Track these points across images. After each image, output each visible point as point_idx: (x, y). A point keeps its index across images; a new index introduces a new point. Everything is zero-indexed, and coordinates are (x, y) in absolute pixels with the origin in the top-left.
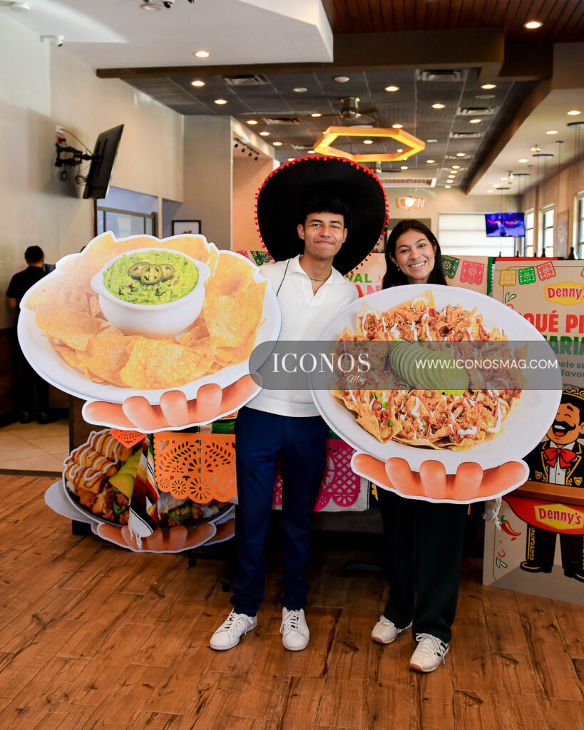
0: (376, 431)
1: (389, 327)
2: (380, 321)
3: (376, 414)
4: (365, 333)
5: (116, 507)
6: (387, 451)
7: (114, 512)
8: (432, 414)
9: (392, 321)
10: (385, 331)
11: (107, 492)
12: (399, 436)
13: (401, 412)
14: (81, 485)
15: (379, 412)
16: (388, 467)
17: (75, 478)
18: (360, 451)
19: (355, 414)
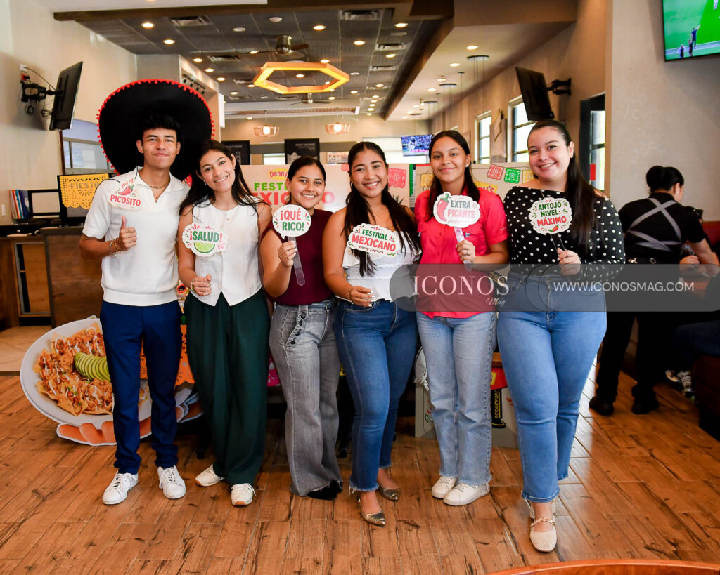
0: (72, 409)
1: (73, 346)
2: (67, 343)
3: (70, 400)
4: (58, 351)
6: (79, 420)
8: (106, 394)
9: (74, 342)
10: (71, 348)
12: (87, 410)
13: (86, 396)
15: (72, 398)
16: (81, 430)
18: (62, 424)
19: (56, 401)
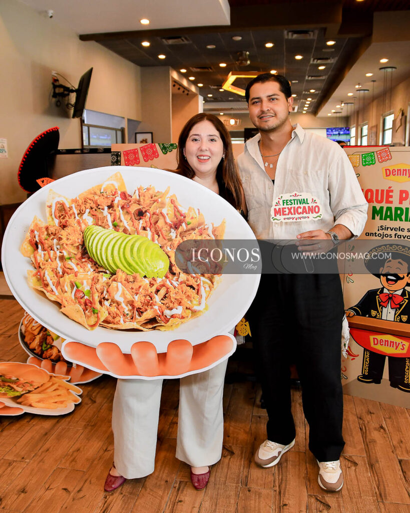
0: (82, 319)
1: (81, 213)
2: (71, 208)
3: (79, 302)
4: (57, 221)
5: (44, 345)
6: (96, 337)
7: (42, 349)
8: (136, 298)
9: (83, 207)
10: (77, 218)
11: (43, 334)
12: (106, 321)
13: (104, 298)
14: (29, 329)
15: (83, 301)
16: (99, 352)
17: (28, 323)
18: (69, 340)
19: (59, 305)
